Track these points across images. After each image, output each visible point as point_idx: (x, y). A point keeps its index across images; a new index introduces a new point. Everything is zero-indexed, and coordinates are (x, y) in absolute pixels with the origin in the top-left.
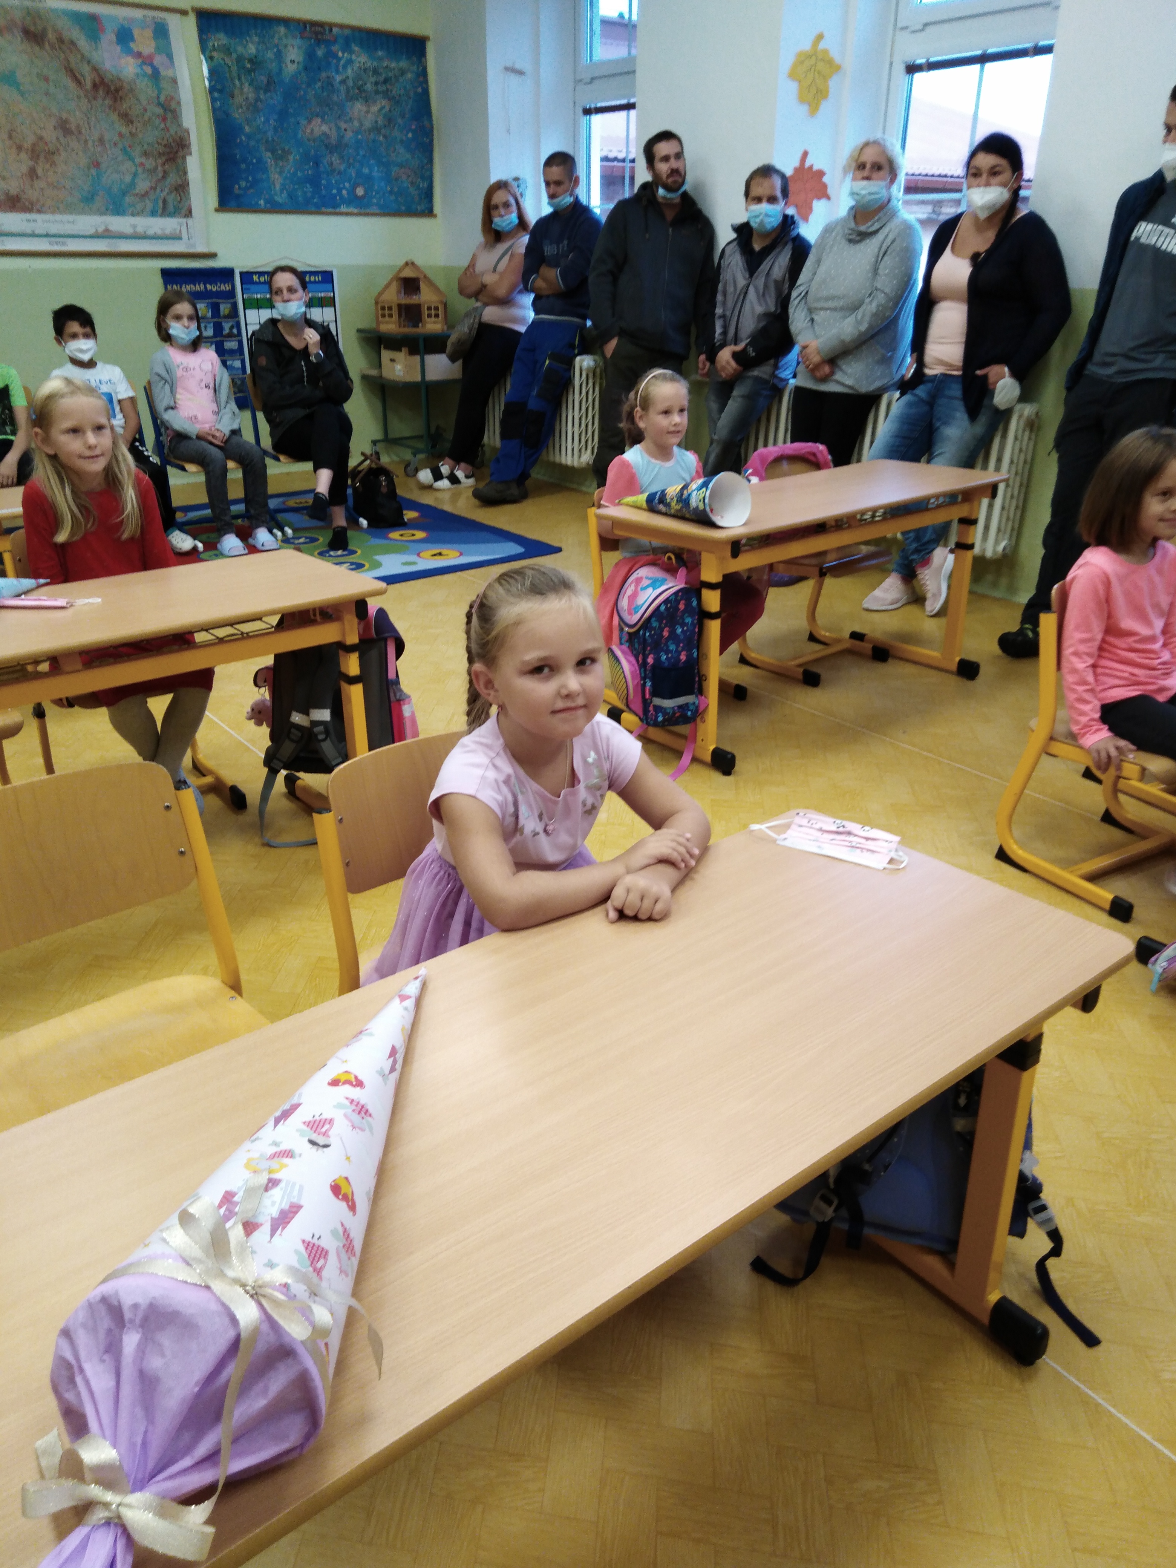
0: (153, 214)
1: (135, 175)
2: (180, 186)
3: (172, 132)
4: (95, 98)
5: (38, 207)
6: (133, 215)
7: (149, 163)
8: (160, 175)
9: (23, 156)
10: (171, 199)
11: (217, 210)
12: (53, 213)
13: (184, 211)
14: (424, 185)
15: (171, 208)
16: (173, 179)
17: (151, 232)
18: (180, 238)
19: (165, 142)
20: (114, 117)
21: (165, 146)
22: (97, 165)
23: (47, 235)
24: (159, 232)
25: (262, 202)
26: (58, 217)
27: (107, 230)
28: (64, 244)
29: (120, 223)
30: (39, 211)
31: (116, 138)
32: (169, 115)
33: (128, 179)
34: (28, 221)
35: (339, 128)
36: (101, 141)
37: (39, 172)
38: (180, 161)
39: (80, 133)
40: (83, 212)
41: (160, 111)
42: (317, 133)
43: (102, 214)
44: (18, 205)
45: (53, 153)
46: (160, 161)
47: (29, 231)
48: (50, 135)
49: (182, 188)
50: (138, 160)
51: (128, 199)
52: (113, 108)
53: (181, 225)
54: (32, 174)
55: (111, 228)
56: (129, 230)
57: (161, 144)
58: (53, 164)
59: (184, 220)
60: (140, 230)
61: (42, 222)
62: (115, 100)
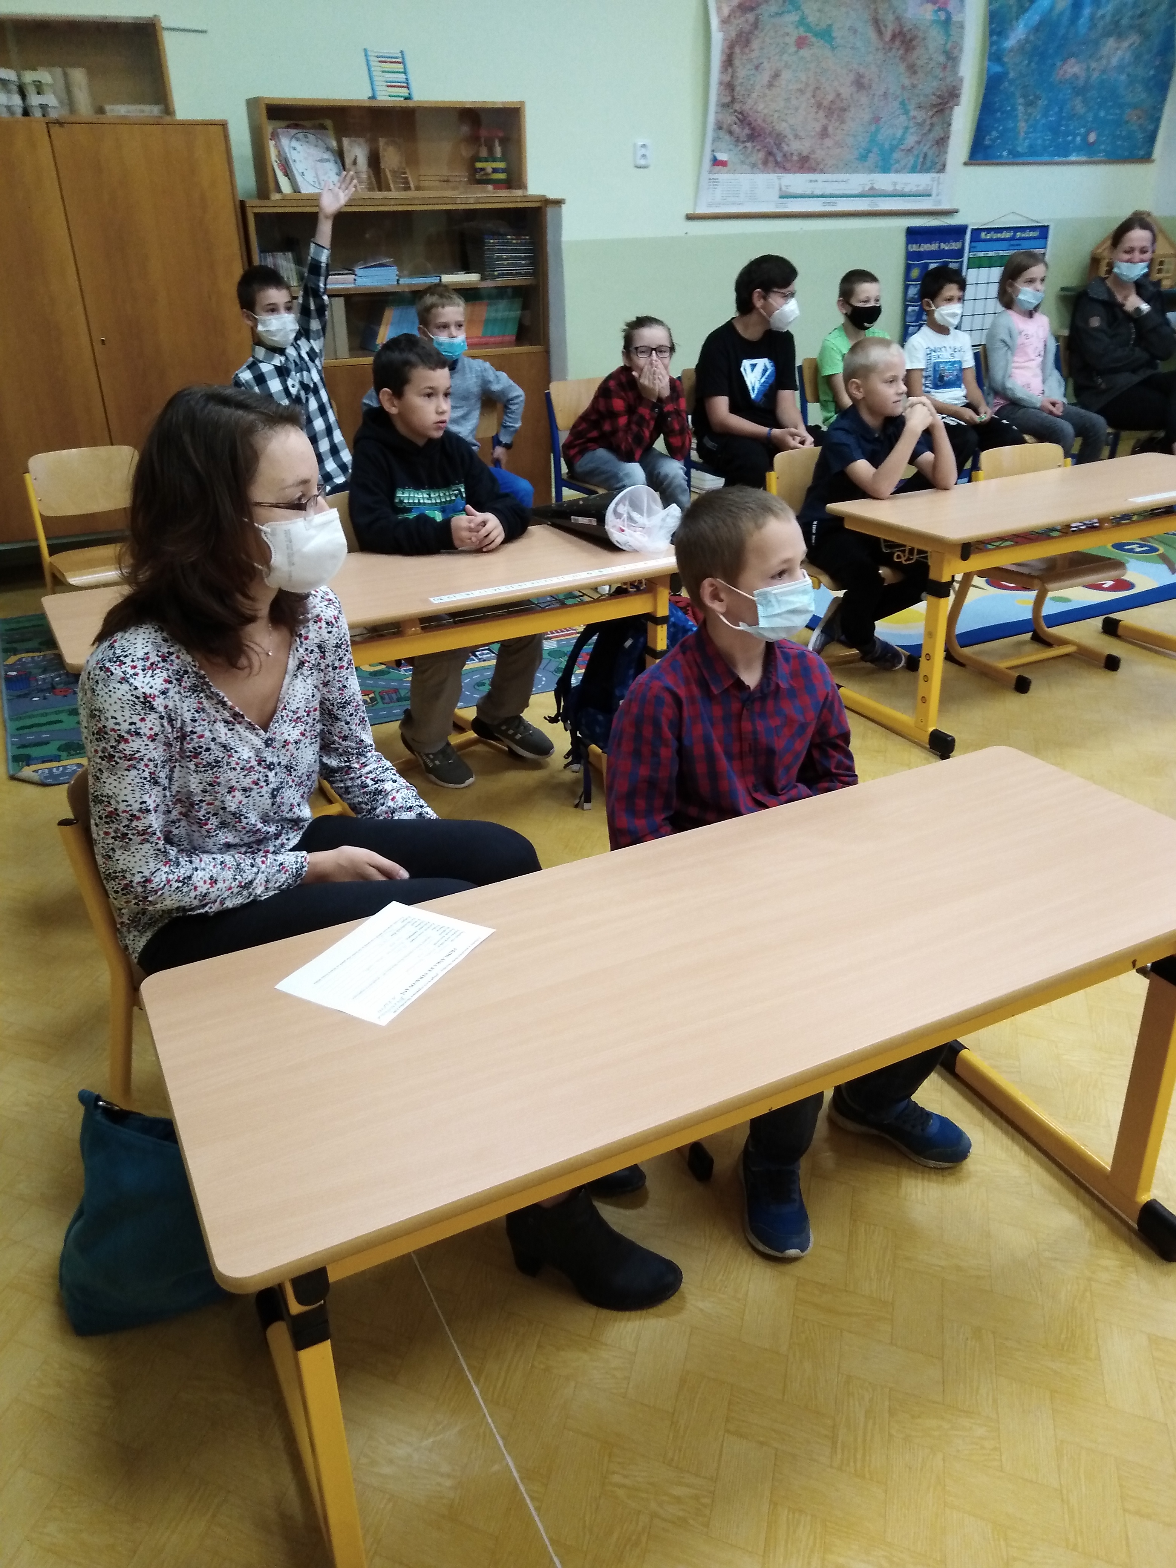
0: (913, 170)
1: (907, 128)
2: (942, 139)
3: (948, 80)
4: (890, 49)
5: (821, 166)
6: (897, 172)
7: (920, 115)
8: (927, 128)
9: (821, 114)
10: (930, 153)
11: (966, 164)
12: (832, 172)
13: (939, 166)
14: (1151, 127)
15: (928, 164)
16: (937, 133)
17: (907, 190)
18: (929, 195)
19: (938, 93)
20: (902, 68)
21: (939, 97)
22: (876, 120)
23: (823, 196)
24: (915, 189)
25: (1005, 153)
26: (835, 177)
27: (872, 189)
28: (834, 204)
29: (884, 181)
30: (822, 171)
31: (899, 92)
32: (950, 64)
33: (899, 133)
34: (811, 181)
35: (1088, 68)
36: (885, 95)
37: (830, 129)
38: (947, 112)
39: (870, 87)
40: (856, 171)
41: (942, 59)
42: (1068, 76)
43: (871, 171)
44: (807, 165)
45: (845, 110)
46: (930, 113)
47: (809, 192)
48: (847, 91)
49: (942, 142)
50: (913, 113)
51: (896, 155)
52: (903, 58)
53: (933, 180)
54: (824, 133)
55: (876, 186)
56: (889, 188)
57: (934, 95)
58: (843, 122)
59: (936, 175)
60: (899, 187)
61: (821, 182)
62: (907, 50)
